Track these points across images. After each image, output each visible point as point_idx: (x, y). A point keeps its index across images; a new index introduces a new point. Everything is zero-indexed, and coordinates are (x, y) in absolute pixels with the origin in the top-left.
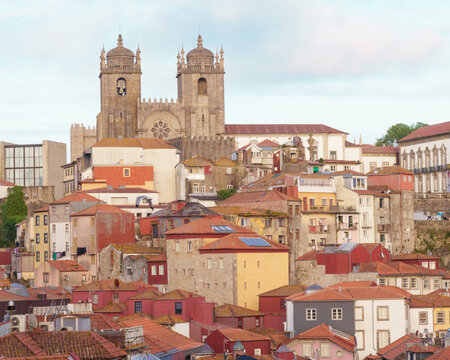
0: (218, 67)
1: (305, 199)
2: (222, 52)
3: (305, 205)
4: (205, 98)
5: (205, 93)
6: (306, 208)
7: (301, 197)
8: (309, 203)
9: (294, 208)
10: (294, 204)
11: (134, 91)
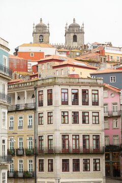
0: (82, 30)
1: (109, 56)
2: (83, 25)
3: (109, 58)
4: (76, 43)
5: (76, 41)
6: (109, 60)
7: (106, 54)
8: (110, 57)
9: (103, 59)
10: (103, 57)
11: (46, 40)
